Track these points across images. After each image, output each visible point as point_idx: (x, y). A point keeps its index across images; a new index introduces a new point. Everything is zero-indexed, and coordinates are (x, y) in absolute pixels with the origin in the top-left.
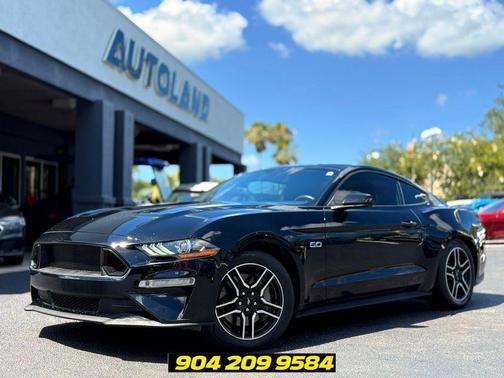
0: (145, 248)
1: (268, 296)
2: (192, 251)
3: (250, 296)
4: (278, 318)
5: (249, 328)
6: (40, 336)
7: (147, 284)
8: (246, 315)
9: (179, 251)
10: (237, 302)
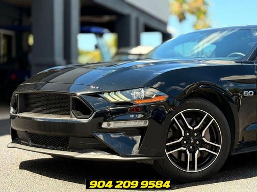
0: (106, 95)
1: (209, 136)
2: (145, 98)
3: (194, 136)
4: (218, 155)
5: (192, 163)
6: (20, 168)
7: (109, 125)
8: (190, 152)
9: (135, 98)
10: (183, 141)
